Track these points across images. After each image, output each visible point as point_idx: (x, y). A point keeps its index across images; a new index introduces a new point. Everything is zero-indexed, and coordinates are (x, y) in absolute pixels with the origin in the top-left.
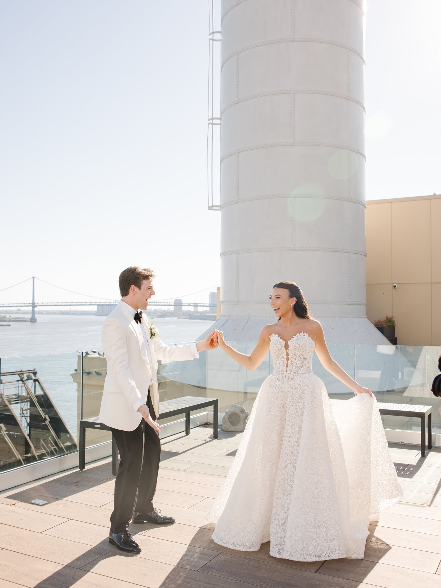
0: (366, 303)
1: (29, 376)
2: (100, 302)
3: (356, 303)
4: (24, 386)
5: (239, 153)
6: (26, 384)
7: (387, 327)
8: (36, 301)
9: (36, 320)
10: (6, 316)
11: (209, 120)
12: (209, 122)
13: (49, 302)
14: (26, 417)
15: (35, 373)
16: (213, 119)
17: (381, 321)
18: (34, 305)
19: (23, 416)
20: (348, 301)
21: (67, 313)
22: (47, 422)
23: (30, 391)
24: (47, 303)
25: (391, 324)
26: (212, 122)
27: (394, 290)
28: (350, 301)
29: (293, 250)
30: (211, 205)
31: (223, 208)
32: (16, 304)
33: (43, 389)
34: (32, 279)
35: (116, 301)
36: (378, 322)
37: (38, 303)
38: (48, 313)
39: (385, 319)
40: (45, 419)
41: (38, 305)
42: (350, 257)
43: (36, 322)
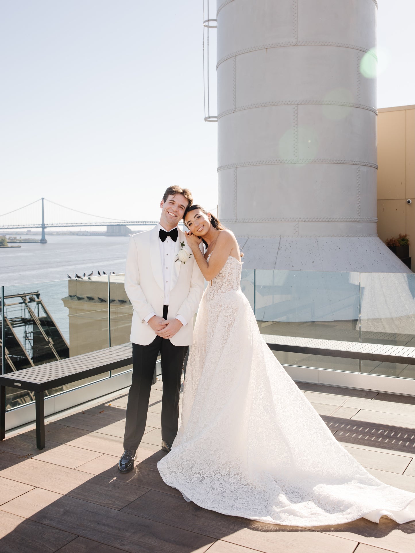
0: (377, 220)
1: (32, 298)
2: (109, 223)
3: (366, 220)
4: (27, 309)
5: (236, 56)
6: (29, 306)
7: (400, 246)
8: (45, 223)
9: (46, 241)
10: (16, 237)
11: (204, 22)
12: (204, 24)
13: (58, 223)
14: (30, 340)
15: (38, 295)
16: (209, 21)
17: (394, 239)
18: (43, 227)
19: (27, 338)
20: (357, 219)
21: (77, 234)
22: (51, 345)
23: (33, 314)
24: (57, 224)
25: (405, 243)
26: (207, 25)
27: (408, 206)
28: (359, 218)
29: (296, 163)
30: (207, 116)
31: (219, 118)
32: (26, 225)
33: (46, 312)
34: (41, 201)
35: (126, 222)
36: (390, 241)
37: (47, 224)
38: (58, 234)
39: (398, 237)
40: (49, 342)
41: (47, 226)
42: (359, 170)
43: (46, 243)
